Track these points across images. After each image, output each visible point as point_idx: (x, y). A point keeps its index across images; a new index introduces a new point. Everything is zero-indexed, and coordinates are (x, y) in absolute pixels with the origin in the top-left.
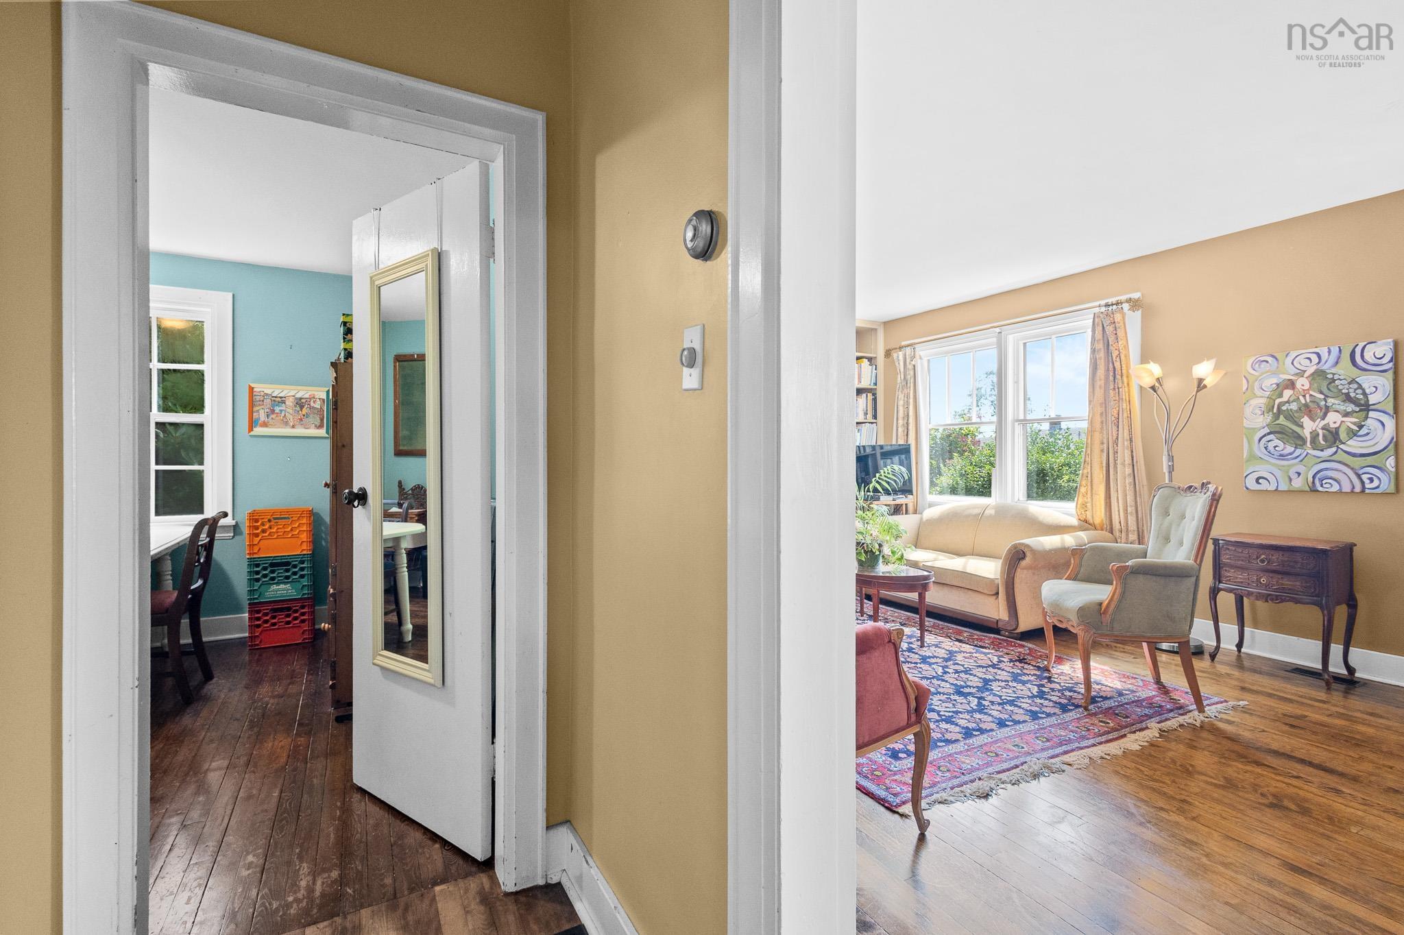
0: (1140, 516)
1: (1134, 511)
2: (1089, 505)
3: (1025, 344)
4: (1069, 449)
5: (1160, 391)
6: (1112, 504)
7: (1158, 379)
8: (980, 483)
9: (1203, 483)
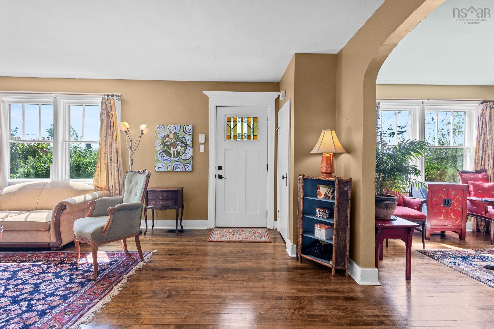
0: (120, 183)
1: (118, 181)
2: (99, 180)
3: (69, 106)
4: (91, 155)
5: (128, 133)
6: (109, 179)
7: (128, 129)
8: (44, 171)
9: (144, 170)
